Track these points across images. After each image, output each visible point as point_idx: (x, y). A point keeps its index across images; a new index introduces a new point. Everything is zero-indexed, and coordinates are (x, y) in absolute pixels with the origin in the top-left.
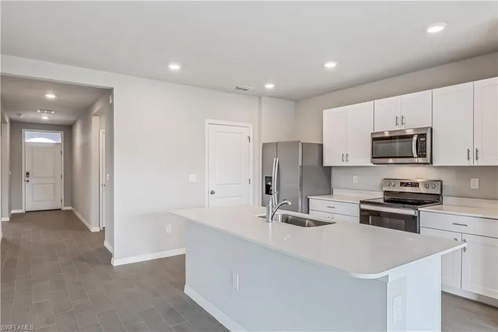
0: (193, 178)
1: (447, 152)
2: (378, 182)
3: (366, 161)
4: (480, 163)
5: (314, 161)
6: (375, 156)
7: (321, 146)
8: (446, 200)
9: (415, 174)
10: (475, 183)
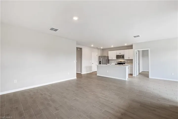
0: (90, 61)
1: (126, 58)
2: (116, 62)
3: (115, 59)
4: (130, 59)
5: (107, 59)
6: (117, 58)
7: (108, 57)
8: (125, 63)
9: (121, 60)
10: (129, 61)
